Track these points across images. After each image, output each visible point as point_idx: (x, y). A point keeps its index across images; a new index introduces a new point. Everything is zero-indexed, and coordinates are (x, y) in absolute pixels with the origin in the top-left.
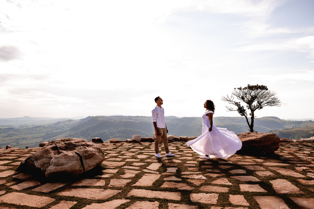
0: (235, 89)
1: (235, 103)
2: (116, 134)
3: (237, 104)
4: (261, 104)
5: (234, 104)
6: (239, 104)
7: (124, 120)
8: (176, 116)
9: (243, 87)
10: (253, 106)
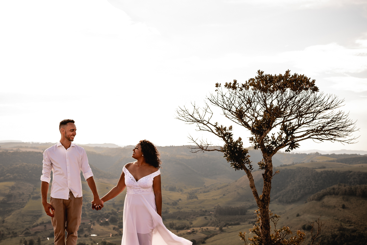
0: (217, 85)
1: (218, 129)
2: (7, 175)
3: (222, 133)
4: (293, 133)
5: (215, 131)
6: (230, 132)
7: (23, 150)
8: (116, 144)
9: (241, 82)
10: (270, 138)
